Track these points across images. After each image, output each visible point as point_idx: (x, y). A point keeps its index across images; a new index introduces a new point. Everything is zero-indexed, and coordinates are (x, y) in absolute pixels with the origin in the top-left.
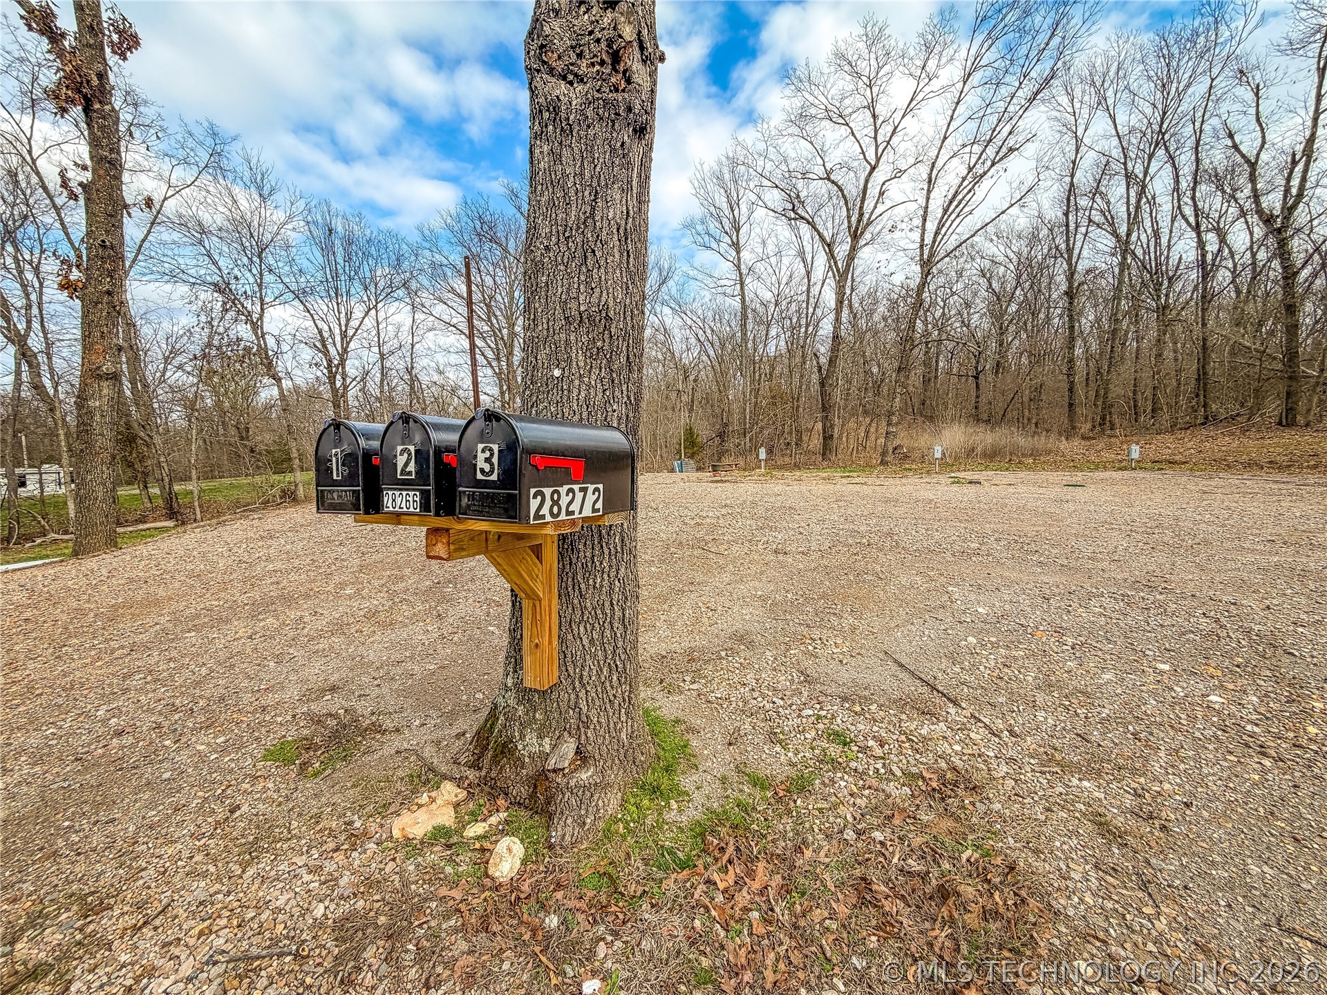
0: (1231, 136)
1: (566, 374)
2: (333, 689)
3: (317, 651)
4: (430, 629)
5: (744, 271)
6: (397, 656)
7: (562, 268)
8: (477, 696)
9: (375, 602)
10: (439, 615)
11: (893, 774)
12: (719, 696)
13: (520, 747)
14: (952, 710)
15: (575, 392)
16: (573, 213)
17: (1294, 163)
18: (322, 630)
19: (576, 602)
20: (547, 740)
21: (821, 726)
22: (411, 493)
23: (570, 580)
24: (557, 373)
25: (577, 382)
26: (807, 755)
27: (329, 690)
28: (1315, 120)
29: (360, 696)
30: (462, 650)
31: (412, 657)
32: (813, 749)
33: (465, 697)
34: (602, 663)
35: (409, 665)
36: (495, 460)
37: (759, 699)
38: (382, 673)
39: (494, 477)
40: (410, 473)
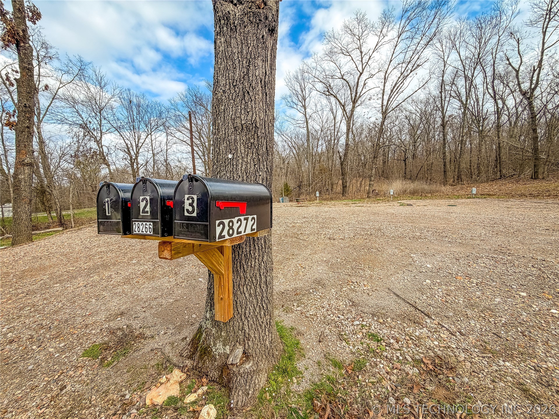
0: (508, 60)
1: (235, 157)
2: (122, 314)
3: (116, 293)
4: (171, 280)
5: (308, 117)
6: (155, 295)
7: (232, 101)
8: (193, 316)
9: (146, 267)
10: (176, 273)
11: (407, 360)
12: (311, 314)
13: (214, 350)
14: (428, 321)
15: (240, 166)
16: (238, 73)
17: (534, 70)
18: (120, 282)
19: (242, 274)
20: (228, 347)
21: (364, 331)
22: (148, 223)
23: (238, 263)
24: (230, 156)
25: (241, 161)
26: (360, 347)
27: (120, 315)
28: (542, 53)
29: (135, 318)
30: (186, 291)
31: (162, 295)
32: (362, 344)
33: (187, 317)
34: (255, 305)
35: (160, 300)
36: (195, 204)
37: (332, 315)
38: (147, 304)
39: (195, 214)
40: (147, 212)
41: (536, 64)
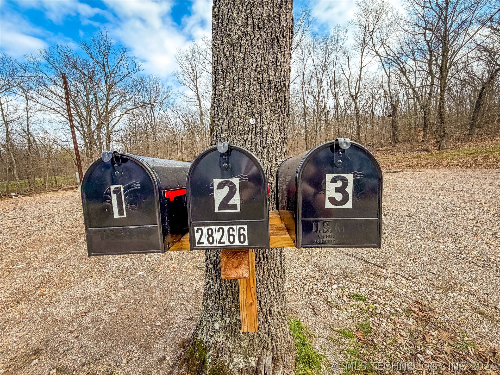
0: (343, 70)
2: (37, 352)
3: (9, 321)
4: (98, 282)
5: (200, 96)
6: (81, 308)
10: (100, 271)
11: (399, 312)
13: (231, 367)
14: (384, 271)
15: (265, 134)
18: (7, 301)
22: (236, 227)
24: (252, 121)
25: (265, 128)
27: (34, 354)
29: (64, 351)
31: (94, 306)
35: (95, 314)
36: (350, 189)
38: (76, 325)
39: (349, 205)
40: (235, 207)
41: (358, 77)
